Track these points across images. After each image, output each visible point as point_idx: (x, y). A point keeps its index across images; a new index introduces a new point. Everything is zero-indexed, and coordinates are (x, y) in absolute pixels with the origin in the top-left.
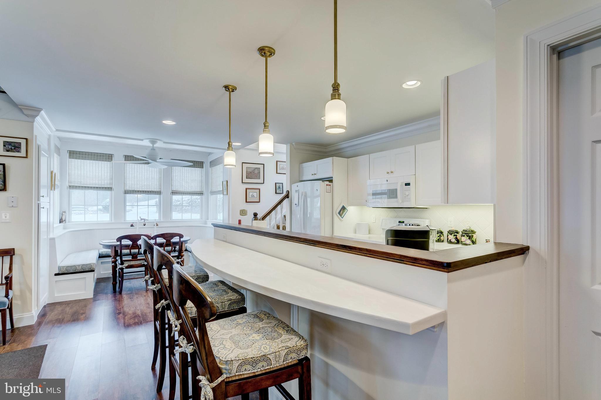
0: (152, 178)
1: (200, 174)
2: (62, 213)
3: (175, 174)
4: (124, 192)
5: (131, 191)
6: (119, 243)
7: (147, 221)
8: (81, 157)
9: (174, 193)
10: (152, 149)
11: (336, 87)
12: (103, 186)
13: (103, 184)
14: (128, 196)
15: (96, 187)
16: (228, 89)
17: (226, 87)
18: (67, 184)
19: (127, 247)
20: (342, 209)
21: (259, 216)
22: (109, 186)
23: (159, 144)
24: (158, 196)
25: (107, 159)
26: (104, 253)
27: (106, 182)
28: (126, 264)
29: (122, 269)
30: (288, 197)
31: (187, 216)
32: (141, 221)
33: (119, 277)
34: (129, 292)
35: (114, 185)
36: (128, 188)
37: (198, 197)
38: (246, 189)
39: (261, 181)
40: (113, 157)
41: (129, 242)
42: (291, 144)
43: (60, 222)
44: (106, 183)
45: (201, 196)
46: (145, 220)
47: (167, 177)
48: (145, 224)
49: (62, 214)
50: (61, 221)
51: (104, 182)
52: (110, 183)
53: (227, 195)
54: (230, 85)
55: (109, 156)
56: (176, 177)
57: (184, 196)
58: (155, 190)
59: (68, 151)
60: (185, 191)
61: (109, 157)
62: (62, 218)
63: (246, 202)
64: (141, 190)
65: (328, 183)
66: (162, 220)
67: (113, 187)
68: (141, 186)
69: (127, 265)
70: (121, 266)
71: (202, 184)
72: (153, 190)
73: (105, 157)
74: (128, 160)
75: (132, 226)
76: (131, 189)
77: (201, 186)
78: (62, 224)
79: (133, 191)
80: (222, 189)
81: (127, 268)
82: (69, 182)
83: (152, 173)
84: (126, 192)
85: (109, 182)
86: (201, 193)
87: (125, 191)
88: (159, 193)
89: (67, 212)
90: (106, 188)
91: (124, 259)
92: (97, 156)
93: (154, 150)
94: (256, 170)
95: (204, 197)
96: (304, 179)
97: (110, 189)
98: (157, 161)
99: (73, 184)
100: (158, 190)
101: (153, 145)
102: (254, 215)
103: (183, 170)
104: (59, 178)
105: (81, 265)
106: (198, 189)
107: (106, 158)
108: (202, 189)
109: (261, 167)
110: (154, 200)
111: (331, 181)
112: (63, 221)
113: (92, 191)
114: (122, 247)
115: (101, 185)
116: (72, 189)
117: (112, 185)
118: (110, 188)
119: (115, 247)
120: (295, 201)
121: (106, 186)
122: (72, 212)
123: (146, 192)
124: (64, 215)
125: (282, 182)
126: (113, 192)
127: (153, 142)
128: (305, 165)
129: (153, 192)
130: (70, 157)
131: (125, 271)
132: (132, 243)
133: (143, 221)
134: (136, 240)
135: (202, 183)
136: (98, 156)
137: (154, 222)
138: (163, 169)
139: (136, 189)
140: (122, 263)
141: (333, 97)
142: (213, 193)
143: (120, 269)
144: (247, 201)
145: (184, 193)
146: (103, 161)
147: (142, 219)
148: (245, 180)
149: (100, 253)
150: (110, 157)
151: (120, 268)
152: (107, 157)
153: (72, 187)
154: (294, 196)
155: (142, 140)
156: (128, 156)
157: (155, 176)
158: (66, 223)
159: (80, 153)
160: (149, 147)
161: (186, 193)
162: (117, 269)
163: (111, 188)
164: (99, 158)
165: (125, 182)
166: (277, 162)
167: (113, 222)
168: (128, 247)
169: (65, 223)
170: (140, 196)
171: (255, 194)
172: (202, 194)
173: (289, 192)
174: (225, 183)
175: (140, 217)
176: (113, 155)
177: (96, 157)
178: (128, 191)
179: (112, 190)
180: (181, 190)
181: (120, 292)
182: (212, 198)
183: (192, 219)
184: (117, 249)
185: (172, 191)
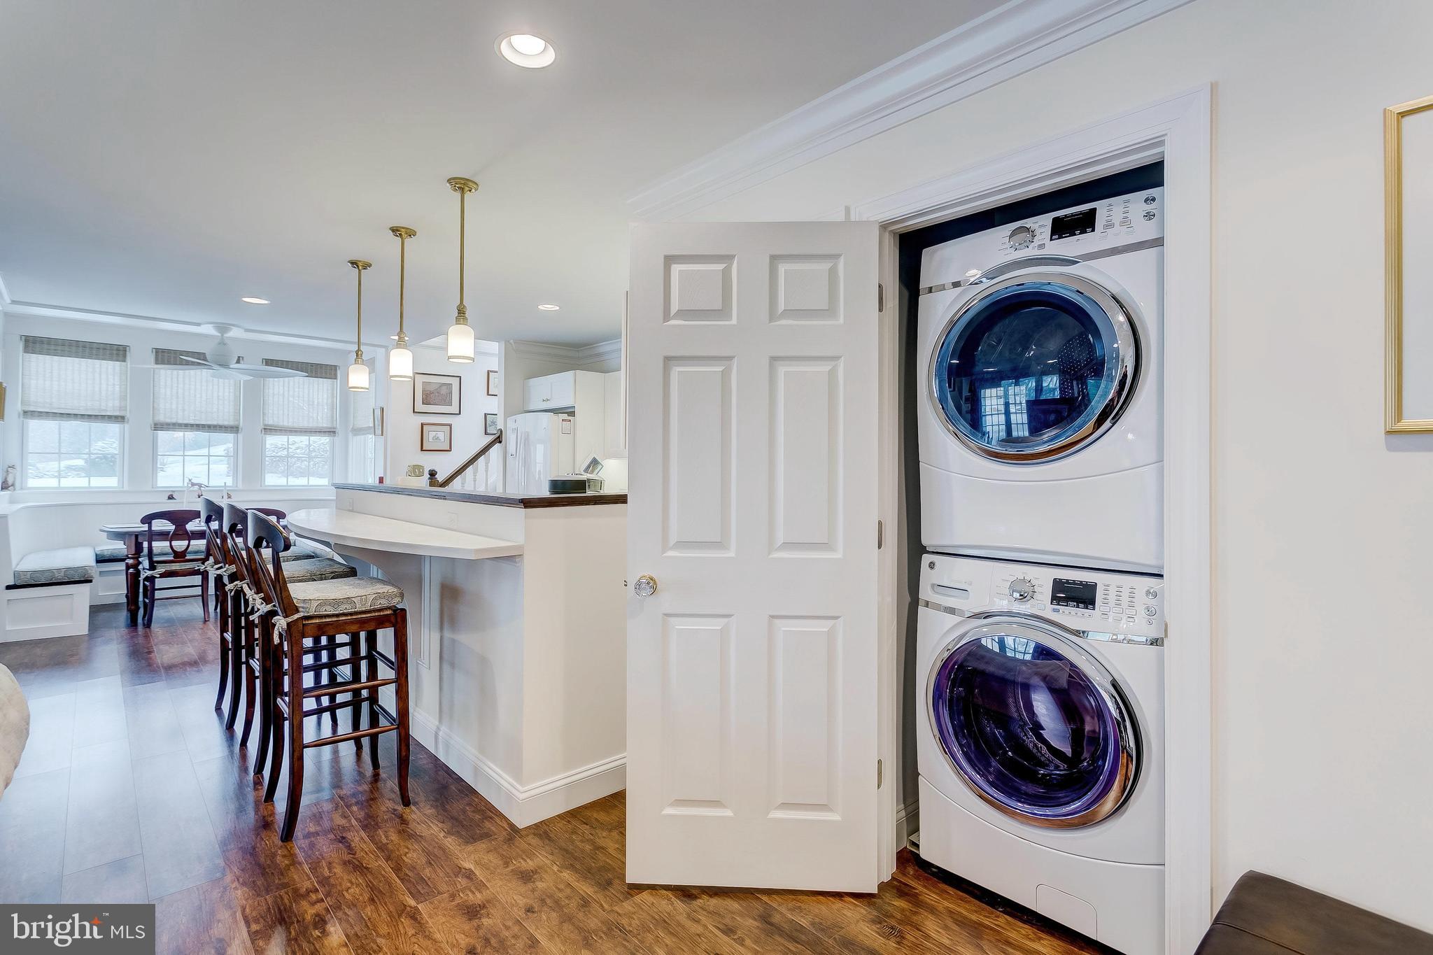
0: (218, 399)
1: (329, 392)
2: (7, 470)
3: (271, 391)
4: (153, 426)
5: (168, 424)
6: (146, 527)
7: (207, 488)
8: (52, 351)
9: (268, 430)
10: (220, 344)
11: (461, 312)
12: (104, 415)
13: (105, 409)
14: (162, 435)
15: (88, 415)
16: (358, 266)
17: (354, 263)
18: (19, 408)
19: (163, 535)
20: (591, 463)
21: (440, 477)
22: (117, 413)
23: (234, 333)
24: (231, 436)
25: (115, 355)
26: (106, 553)
27: (110, 404)
28: (161, 569)
29: (151, 579)
30: (500, 442)
32: (191, 489)
33: (145, 596)
34: (166, 625)
35: (130, 411)
36: (162, 418)
37: (325, 440)
38: (422, 425)
39: (454, 409)
40: (127, 353)
41: (168, 526)
42: (507, 342)
43: (3, 489)
44: (111, 408)
45: (332, 438)
46: (200, 485)
47: (253, 397)
48: (202, 495)
49: (8, 472)
50: (4, 486)
51: (107, 405)
52: (120, 407)
53: (382, 435)
54: (360, 261)
55: (118, 350)
56: (273, 396)
57: (292, 438)
58: (226, 423)
59: (24, 336)
60: (296, 425)
61: (118, 352)
62: (6, 479)
63: (422, 450)
64: (192, 422)
65: (565, 416)
66: (240, 486)
67: (128, 415)
68: (193, 414)
69: (164, 570)
70: (149, 573)
71: (335, 413)
72: (221, 423)
73: (108, 352)
74: (163, 363)
76: (168, 421)
77: (332, 417)
78: (6, 493)
79: (174, 425)
80: (372, 425)
81: (163, 575)
82: (24, 403)
83: (218, 388)
84: (158, 426)
85: (117, 405)
86: (331, 432)
87: (155, 424)
88: (234, 429)
89: (19, 468)
90: (110, 417)
91: (155, 559)
93: (225, 344)
94: (444, 388)
95: (337, 439)
96: (532, 408)
97: (120, 419)
98: (231, 366)
99: (32, 409)
100: (232, 423)
101: (222, 335)
102: (430, 474)
103: (291, 383)
105: (64, 570)
106: (325, 424)
107: (111, 354)
108: (335, 423)
109: (455, 382)
110: (223, 445)
111: (572, 414)
112: (10, 485)
113: (78, 422)
114: (153, 536)
115: (100, 411)
116: (31, 418)
117: (126, 410)
118: (120, 418)
119: (137, 536)
120: (511, 448)
121: (111, 414)
122: (29, 466)
123: (203, 426)
124: (12, 473)
125: (494, 413)
126: (127, 426)
127: (223, 328)
128: (534, 381)
129: (221, 427)
130: (27, 350)
131: (159, 583)
132: (173, 527)
133: (196, 487)
134: (183, 522)
135: (335, 410)
136: (92, 348)
137: (222, 491)
138: (245, 381)
139: (180, 422)
140: (152, 567)
141: (458, 321)
142: (357, 431)
143: (147, 579)
144: (424, 449)
145: (291, 431)
146: (105, 359)
147: (193, 485)
148: (420, 407)
149: (98, 553)
150: (121, 352)
151: (147, 577)
152: (115, 352)
153: (29, 413)
154: (510, 438)
155: (198, 324)
156: (163, 351)
157: (227, 394)
158: (17, 492)
159: (50, 341)
160: (213, 336)
161: (296, 431)
162: (141, 579)
163: (123, 418)
164: (94, 353)
165: (155, 405)
166: (488, 372)
167: (126, 488)
168: (165, 537)
169: (15, 490)
170: (190, 435)
171: (441, 436)
172: (334, 432)
173: (501, 431)
174: (378, 412)
175: (189, 480)
176: (128, 348)
177: (87, 351)
178: (162, 424)
179: (126, 421)
180: (286, 424)
181: (148, 625)
182: (355, 442)
183: (311, 486)
184: (140, 541)
185: (265, 425)
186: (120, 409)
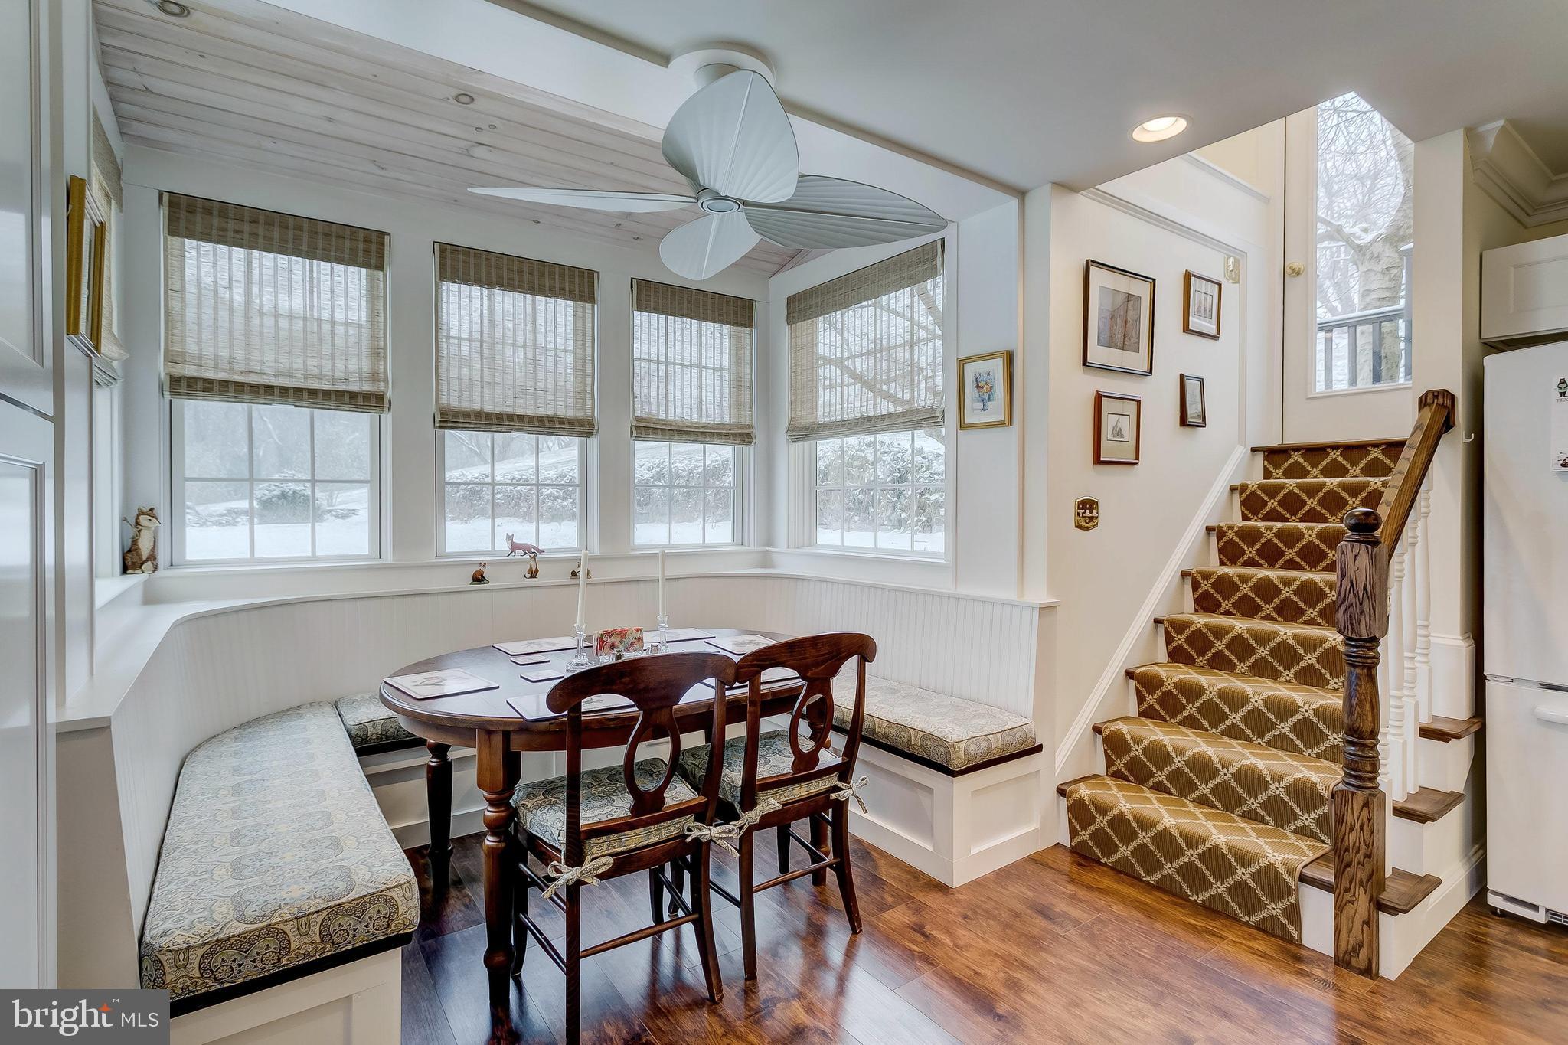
2: (136, 519)
4: (436, 419)
5: (466, 414)
8: (230, 234)
9: (642, 429)
12: (341, 387)
13: (342, 375)
14: (454, 438)
15: (309, 391)
18: (161, 369)
22: (367, 388)
24: (576, 441)
25: (360, 254)
26: (371, 732)
27: (353, 365)
31: (687, 533)
35: (393, 384)
36: (452, 400)
38: (1099, 397)
39: (1142, 360)
40: (386, 248)
43: (125, 570)
44: (353, 371)
45: (742, 447)
46: (529, 550)
48: (537, 571)
49: (137, 524)
50: (130, 561)
51: (346, 367)
53: (1008, 424)
55: (366, 241)
57: (679, 448)
58: (570, 415)
59: (161, 194)
61: (367, 247)
62: (135, 542)
63: (1097, 461)
68: (510, 393)
69: (608, 859)
70: (571, 874)
71: (747, 395)
72: (560, 415)
73: (347, 243)
75: (479, 579)
76: (466, 407)
77: (740, 403)
78: (135, 579)
79: (478, 414)
82: (170, 358)
84: (447, 420)
85: (366, 367)
86: (740, 435)
87: (441, 414)
88: (584, 428)
89: (163, 512)
90: (353, 396)
92: (313, 234)
94: (1130, 306)
95: (750, 451)
97: (373, 402)
99: (190, 371)
100: (580, 414)
104: (115, 330)
105: (319, 918)
106: (725, 418)
108: (746, 415)
112: (144, 558)
113: (290, 408)
115: (334, 380)
116: (188, 395)
117: (385, 382)
118: (373, 399)
121: (354, 387)
122: (188, 511)
123: (531, 420)
124: (149, 528)
125: (1200, 376)
126: (387, 418)
129: (560, 423)
130: (175, 229)
133: (523, 554)
134: (666, 698)
136: (315, 233)
139: (488, 408)
142: (804, 432)
144: (1102, 457)
145: (676, 433)
146: (339, 260)
147: (515, 548)
148: (1094, 350)
149: (353, 731)
150: (374, 247)
152: (361, 245)
153: (183, 384)
156: (455, 249)
158: (158, 574)
159: (224, 209)
163: (379, 398)
164: (320, 245)
165: (442, 371)
166: (1188, 275)
167: (388, 558)
169: (156, 569)
170: (504, 439)
171: (1124, 425)
172: (749, 435)
175: (510, 538)
176: (386, 237)
177: (305, 239)
178: (455, 417)
179: (386, 404)
180: (667, 416)
183: (709, 546)
184: (514, 748)
185: (638, 419)
186: (375, 376)
